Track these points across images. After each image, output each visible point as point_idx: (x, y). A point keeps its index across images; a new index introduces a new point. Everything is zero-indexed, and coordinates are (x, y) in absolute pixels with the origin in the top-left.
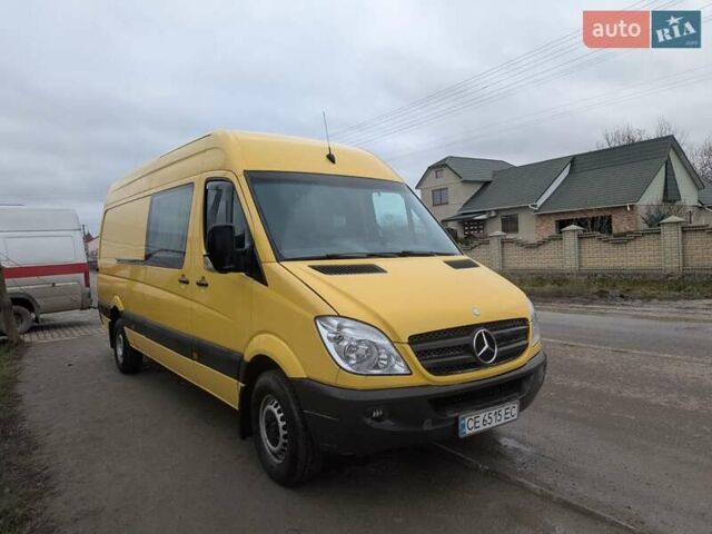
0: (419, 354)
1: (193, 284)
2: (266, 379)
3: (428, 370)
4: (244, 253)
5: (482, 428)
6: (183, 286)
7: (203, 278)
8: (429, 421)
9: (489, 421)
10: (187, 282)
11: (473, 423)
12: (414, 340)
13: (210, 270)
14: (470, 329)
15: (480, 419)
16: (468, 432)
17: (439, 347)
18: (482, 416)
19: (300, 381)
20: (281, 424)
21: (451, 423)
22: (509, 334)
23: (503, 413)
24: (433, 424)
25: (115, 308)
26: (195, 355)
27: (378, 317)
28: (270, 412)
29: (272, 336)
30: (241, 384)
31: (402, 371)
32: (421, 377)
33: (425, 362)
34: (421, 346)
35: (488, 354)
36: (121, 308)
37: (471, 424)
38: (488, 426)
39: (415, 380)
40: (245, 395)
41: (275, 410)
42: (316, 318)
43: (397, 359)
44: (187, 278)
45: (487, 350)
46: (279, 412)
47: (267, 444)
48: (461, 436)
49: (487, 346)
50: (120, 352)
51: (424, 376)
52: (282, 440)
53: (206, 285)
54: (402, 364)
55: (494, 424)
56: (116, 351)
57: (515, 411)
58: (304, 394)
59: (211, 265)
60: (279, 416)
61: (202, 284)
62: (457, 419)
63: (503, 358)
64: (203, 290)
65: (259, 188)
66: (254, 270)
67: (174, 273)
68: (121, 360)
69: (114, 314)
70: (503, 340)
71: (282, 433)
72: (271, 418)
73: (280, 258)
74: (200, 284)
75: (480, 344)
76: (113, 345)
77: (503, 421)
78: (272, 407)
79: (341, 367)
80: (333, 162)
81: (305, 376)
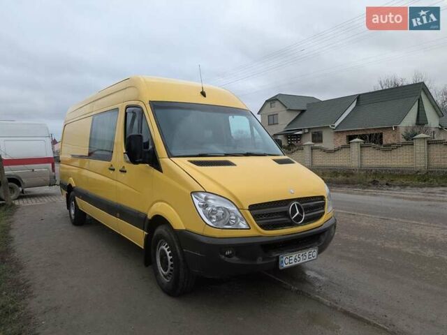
0: (255, 217)
1: (117, 170)
2: (160, 230)
3: (261, 226)
4: (149, 152)
5: (294, 263)
6: (111, 172)
7: (124, 167)
8: (261, 258)
9: (298, 259)
10: (114, 170)
11: (289, 260)
12: (252, 208)
13: (127, 162)
14: (288, 202)
15: (293, 258)
16: (285, 266)
17: (268, 213)
18: (294, 256)
19: (181, 232)
20: (169, 258)
21: (275, 260)
22: (312, 206)
23: (307, 255)
24: (263, 260)
25: (70, 185)
26: (118, 214)
27: (231, 194)
28: (163, 251)
29: (165, 204)
30: (145, 233)
31: (244, 226)
32: (256, 230)
33: (258, 222)
34: (256, 212)
35: (299, 218)
36: (74, 185)
37: (287, 261)
38: (298, 263)
39: (252, 233)
40: (147, 239)
41: (166, 249)
42: (192, 193)
43: (241, 220)
44: (114, 167)
45: (298, 215)
46: (168, 250)
47: (161, 269)
48: (281, 268)
49: (298, 213)
50: (73, 212)
51: (258, 230)
52: (170, 268)
53: (126, 172)
54: (244, 222)
55: (301, 261)
56: (70, 212)
57: (315, 254)
58: (184, 239)
59: (128, 159)
60: (168, 253)
61: (123, 171)
62: (278, 257)
63: (308, 220)
64: (123, 175)
65: (158, 112)
66: (155, 163)
67: (106, 164)
68: (73, 217)
69: (69, 189)
70: (309, 209)
71: (170, 263)
72: (163, 255)
73: (170, 156)
74: (121, 171)
75: (294, 211)
76: (69, 207)
77: (307, 260)
78: (164, 247)
79: (207, 224)
80: (205, 96)
81: (184, 228)
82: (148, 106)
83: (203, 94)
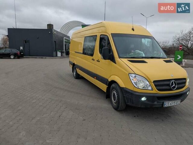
0: (155, 85)
2: (113, 85)
3: (158, 90)
4: (111, 55)
5: (170, 105)
8: (156, 102)
9: (172, 104)
10: (94, 60)
11: (168, 104)
12: (154, 82)
14: (169, 80)
15: (170, 103)
16: (166, 106)
17: (160, 84)
18: (170, 102)
19: (123, 88)
20: (116, 96)
21: (162, 103)
22: (181, 82)
23: (176, 102)
24: (157, 103)
25: (74, 63)
26: (95, 78)
27: (145, 74)
29: (115, 76)
30: (107, 86)
31: (151, 89)
32: (155, 91)
33: (157, 88)
34: (157, 83)
35: (174, 87)
36: (76, 64)
37: (167, 104)
38: (171, 105)
39: (154, 92)
40: (108, 89)
41: (115, 93)
42: (129, 74)
43: (149, 86)
45: (174, 86)
46: (116, 93)
47: (113, 99)
48: (164, 107)
49: (174, 85)
50: (75, 74)
52: (116, 100)
53: (99, 61)
54: (151, 87)
55: (173, 105)
56: (74, 74)
57: (179, 102)
58: (124, 91)
59: (102, 58)
60: (116, 94)
61: (98, 61)
62: (163, 102)
63: (178, 89)
65: (115, 38)
66: (112, 59)
67: (91, 57)
68: (75, 76)
69: (74, 65)
70: (178, 84)
71: (116, 98)
73: (120, 57)
74: (97, 61)
75: (172, 84)
76: (73, 72)
77: (176, 104)
78: (114, 92)
79: (135, 86)
80: (134, 31)
81: (125, 87)
82: (111, 36)
83: (133, 29)
